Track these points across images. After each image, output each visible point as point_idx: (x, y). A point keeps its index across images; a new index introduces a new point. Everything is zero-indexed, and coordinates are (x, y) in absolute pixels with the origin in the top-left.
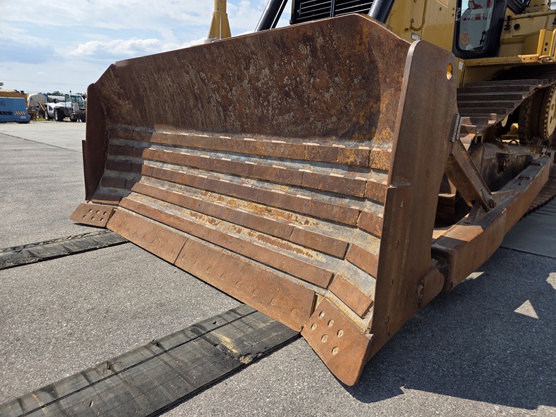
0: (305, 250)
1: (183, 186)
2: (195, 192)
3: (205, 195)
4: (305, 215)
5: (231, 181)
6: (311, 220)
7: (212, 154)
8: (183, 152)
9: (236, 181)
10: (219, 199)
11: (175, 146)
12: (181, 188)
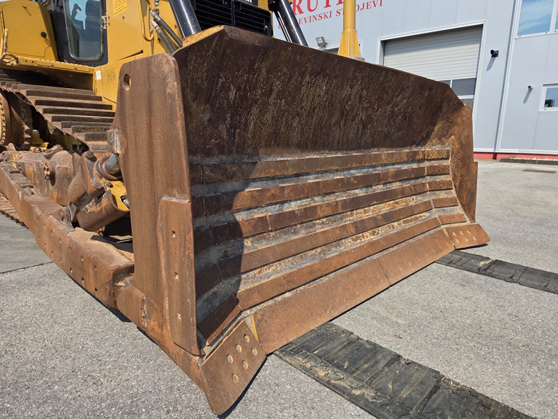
0: (422, 215)
1: (324, 220)
2: (341, 219)
3: (352, 215)
4: (410, 196)
5: (367, 192)
6: (414, 197)
7: (346, 172)
8: (311, 179)
9: (370, 191)
10: (365, 212)
11: (298, 175)
12: (323, 223)
